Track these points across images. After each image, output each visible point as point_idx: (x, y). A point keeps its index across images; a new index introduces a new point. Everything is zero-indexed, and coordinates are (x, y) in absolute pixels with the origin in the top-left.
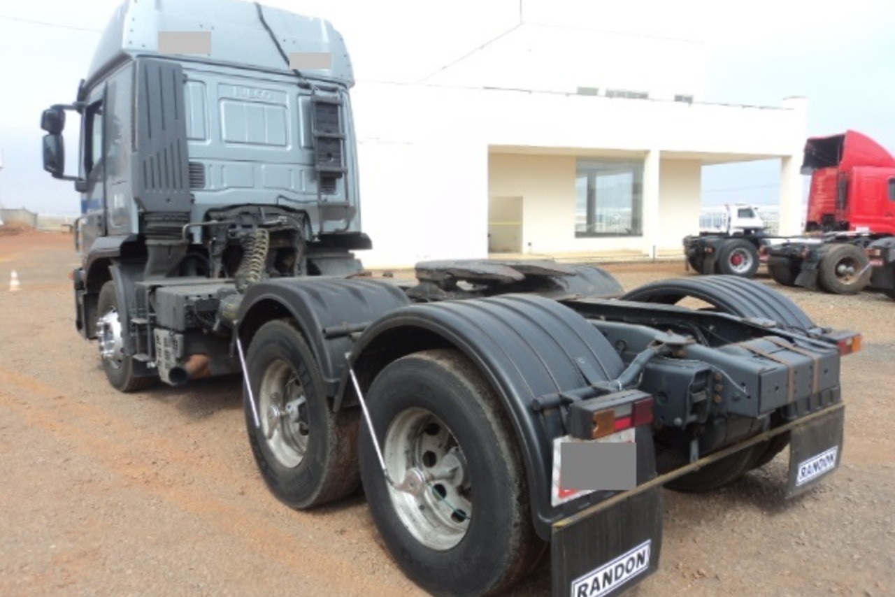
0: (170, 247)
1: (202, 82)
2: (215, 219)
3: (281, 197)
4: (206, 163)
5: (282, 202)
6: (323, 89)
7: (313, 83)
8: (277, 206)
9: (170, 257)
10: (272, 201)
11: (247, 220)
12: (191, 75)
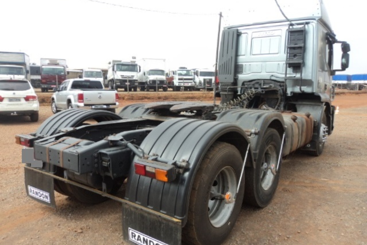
0: (226, 95)
1: (246, 33)
2: (246, 85)
3: (272, 76)
4: (244, 64)
5: (273, 78)
6: (298, 24)
7: (293, 22)
8: (270, 80)
9: (226, 99)
10: (268, 78)
11: (257, 86)
12: (243, 32)
